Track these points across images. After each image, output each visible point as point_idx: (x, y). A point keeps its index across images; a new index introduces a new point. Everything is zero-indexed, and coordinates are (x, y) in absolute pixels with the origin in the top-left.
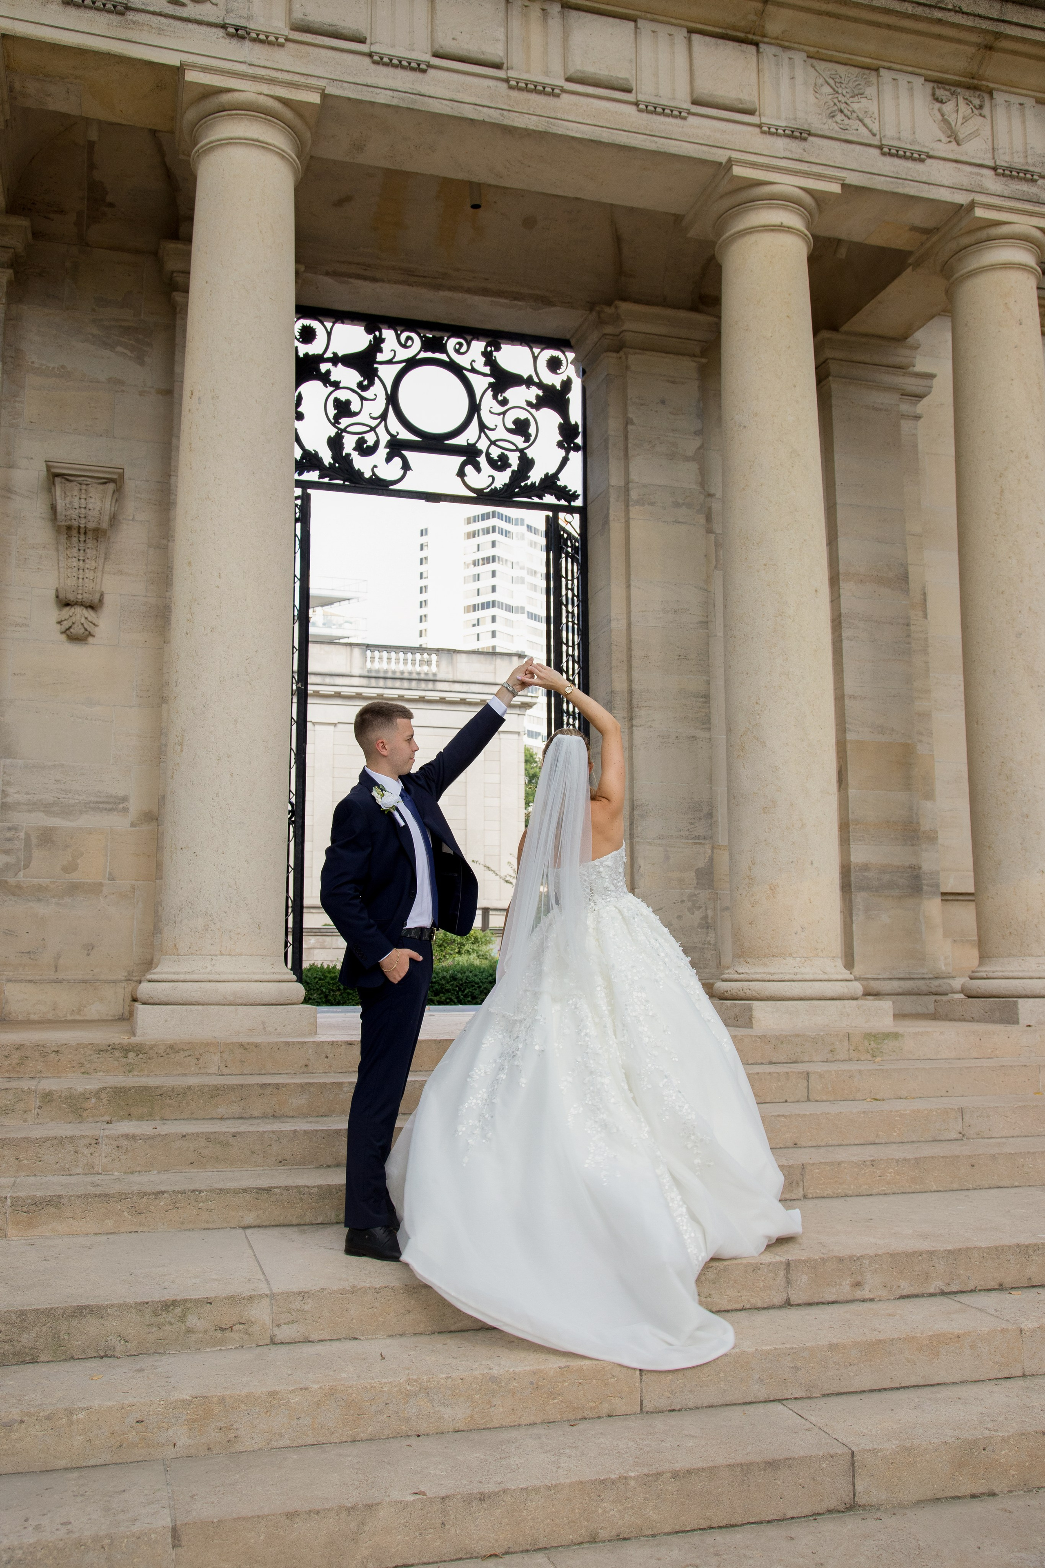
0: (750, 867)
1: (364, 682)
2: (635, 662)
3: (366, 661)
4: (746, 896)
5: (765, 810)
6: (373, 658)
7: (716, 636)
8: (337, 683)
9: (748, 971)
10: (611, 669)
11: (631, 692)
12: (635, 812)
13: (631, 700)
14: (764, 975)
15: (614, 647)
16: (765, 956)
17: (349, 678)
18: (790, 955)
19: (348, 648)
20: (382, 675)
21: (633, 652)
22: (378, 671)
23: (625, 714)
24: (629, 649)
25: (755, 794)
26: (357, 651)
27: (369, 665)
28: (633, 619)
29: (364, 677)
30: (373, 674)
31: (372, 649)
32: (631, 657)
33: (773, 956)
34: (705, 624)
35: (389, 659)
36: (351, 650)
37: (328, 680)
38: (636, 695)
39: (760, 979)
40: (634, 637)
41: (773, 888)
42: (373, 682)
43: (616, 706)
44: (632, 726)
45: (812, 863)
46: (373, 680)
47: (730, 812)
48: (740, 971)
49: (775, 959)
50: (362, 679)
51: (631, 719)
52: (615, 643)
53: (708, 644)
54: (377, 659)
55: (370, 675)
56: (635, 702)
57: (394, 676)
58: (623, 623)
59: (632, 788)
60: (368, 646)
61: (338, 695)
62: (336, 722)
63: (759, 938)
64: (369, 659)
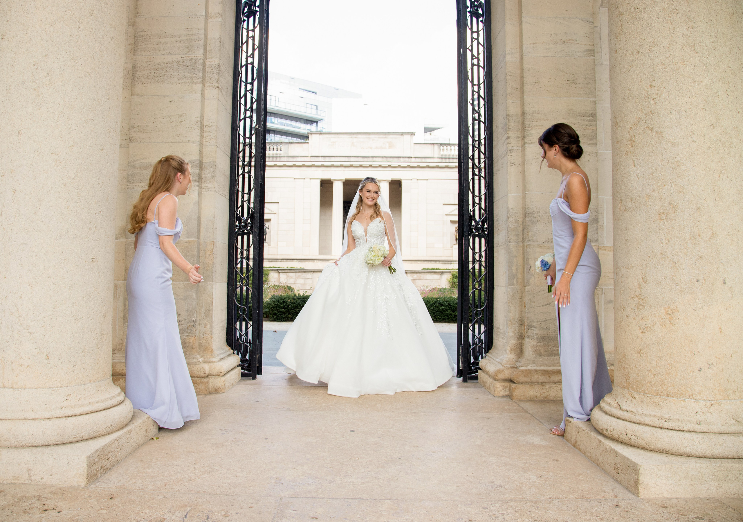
0: (640, 285)
1: (440, 160)
2: (526, 88)
3: (440, 151)
4: (634, 319)
5: (662, 216)
6: (443, 149)
7: (602, 64)
8: (427, 161)
9: (634, 410)
10: (506, 96)
11: (523, 114)
12: (527, 219)
13: (524, 121)
14: (656, 420)
15: (509, 77)
16: (657, 394)
17: (433, 159)
18: (691, 396)
19: (432, 145)
20: (447, 157)
21: (525, 79)
22: (446, 155)
23: (519, 134)
24: (522, 77)
25: (648, 196)
26: (436, 147)
27: (442, 153)
28: (525, 51)
29: (439, 158)
30: (444, 157)
31: (443, 145)
32: (523, 84)
33: (668, 395)
34: (592, 52)
35: (451, 149)
36: (434, 146)
37: (424, 160)
38: (528, 117)
39: (650, 423)
40: (526, 66)
41: (670, 312)
42: (444, 160)
43: (510, 127)
44: (524, 144)
45: (724, 282)
46: (444, 159)
47: (616, 219)
48: (624, 407)
49: (670, 399)
50: (439, 159)
51: (524, 138)
52: (510, 74)
53: (594, 69)
54: (445, 150)
55: (442, 157)
56: (527, 123)
57: (453, 157)
58: (518, 55)
59: (524, 197)
60: (441, 144)
61: (428, 167)
62: (427, 179)
63: (651, 371)
64: (442, 150)
